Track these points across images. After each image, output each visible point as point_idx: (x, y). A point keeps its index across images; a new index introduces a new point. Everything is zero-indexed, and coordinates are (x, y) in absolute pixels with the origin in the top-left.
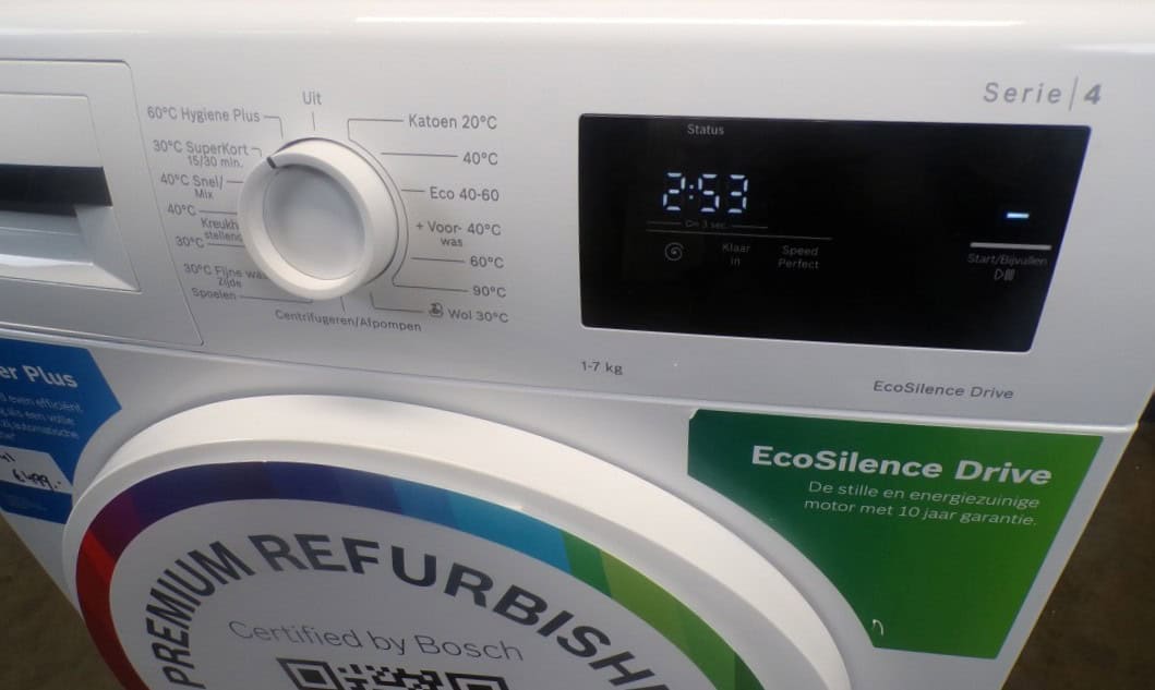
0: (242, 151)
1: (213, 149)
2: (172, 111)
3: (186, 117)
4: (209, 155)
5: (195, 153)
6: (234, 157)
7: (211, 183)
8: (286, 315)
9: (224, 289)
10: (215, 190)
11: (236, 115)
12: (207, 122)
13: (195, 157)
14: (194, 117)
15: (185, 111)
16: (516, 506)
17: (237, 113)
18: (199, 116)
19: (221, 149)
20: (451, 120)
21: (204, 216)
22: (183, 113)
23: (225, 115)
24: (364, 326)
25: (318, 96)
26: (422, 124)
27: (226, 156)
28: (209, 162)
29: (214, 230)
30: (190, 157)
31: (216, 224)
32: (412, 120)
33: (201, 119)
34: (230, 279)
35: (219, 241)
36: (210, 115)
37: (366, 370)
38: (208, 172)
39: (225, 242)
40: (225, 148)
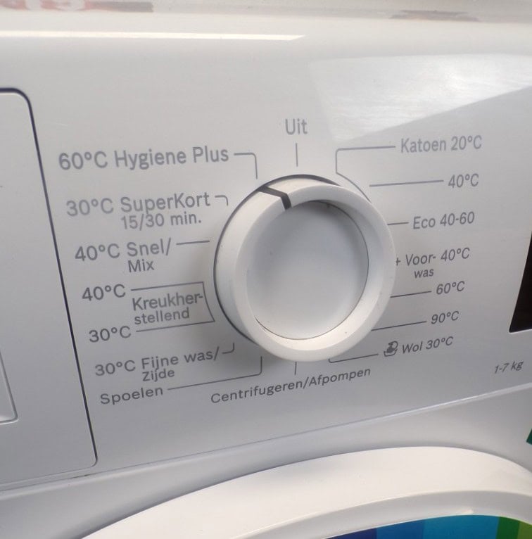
0: (202, 200)
1: (160, 203)
2: (100, 157)
3: (121, 162)
4: (154, 213)
5: (133, 212)
6: (190, 211)
7: (154, 249)
8: (225, 398)
9: (151, 385)
10: (157, 259)
11: (195, 155)
12: (154, 168)
13: (132, 218)
14: (134, 163)
15: (121, 155)
16: (468, 511)
17: (198, 152)
18: (143, 161)
19: (172, 203)
20: (441, 142)
21: (136, 295)
22: (117, 159)
23: (181, 157)
24: (313, 385)
25: (304, 124)
26: (413, 149)
27: (180, 211)
28: (154, 222)
29: (149, 311)
30: (124, 219)
31: (153, 303)
32: (403, 145)
33: (144, 165)
34: (161, 369)
35: (156, 324)
36: (159, 158)
37: (283, 437)
38: (149, 236)
39: (165, 323)
40: (177, 201)
